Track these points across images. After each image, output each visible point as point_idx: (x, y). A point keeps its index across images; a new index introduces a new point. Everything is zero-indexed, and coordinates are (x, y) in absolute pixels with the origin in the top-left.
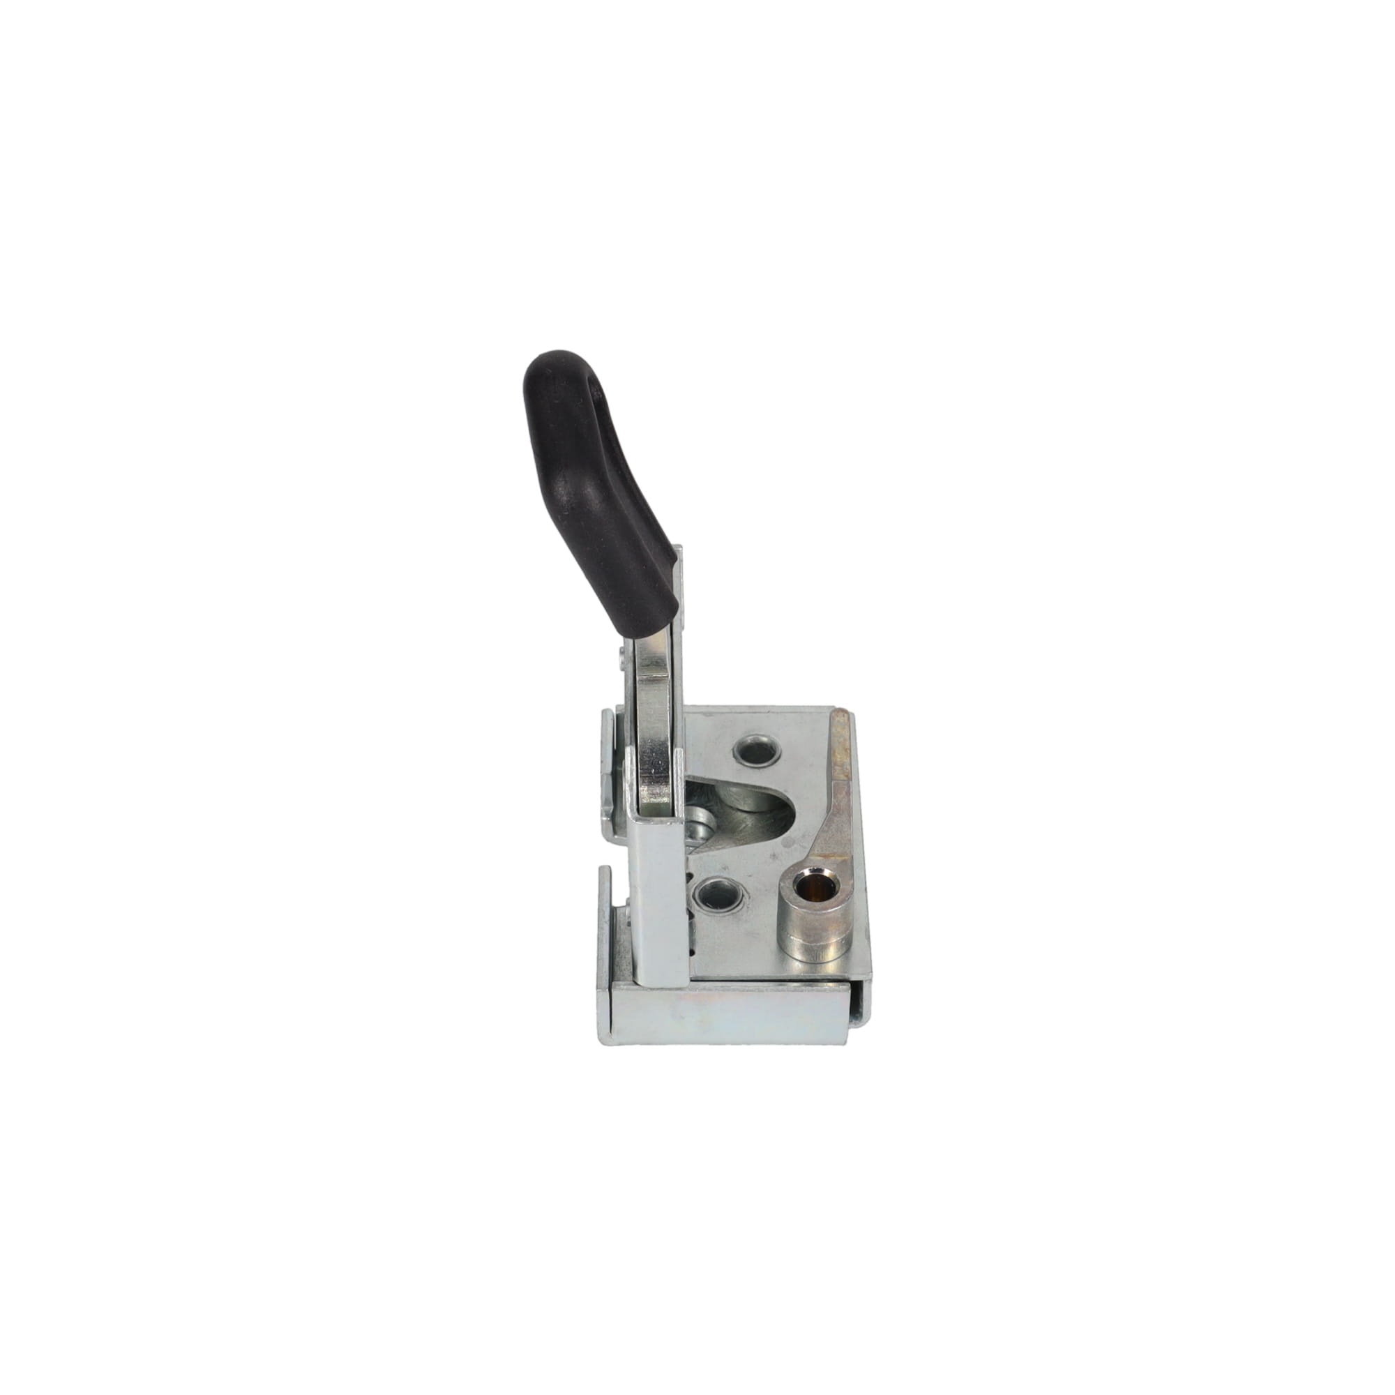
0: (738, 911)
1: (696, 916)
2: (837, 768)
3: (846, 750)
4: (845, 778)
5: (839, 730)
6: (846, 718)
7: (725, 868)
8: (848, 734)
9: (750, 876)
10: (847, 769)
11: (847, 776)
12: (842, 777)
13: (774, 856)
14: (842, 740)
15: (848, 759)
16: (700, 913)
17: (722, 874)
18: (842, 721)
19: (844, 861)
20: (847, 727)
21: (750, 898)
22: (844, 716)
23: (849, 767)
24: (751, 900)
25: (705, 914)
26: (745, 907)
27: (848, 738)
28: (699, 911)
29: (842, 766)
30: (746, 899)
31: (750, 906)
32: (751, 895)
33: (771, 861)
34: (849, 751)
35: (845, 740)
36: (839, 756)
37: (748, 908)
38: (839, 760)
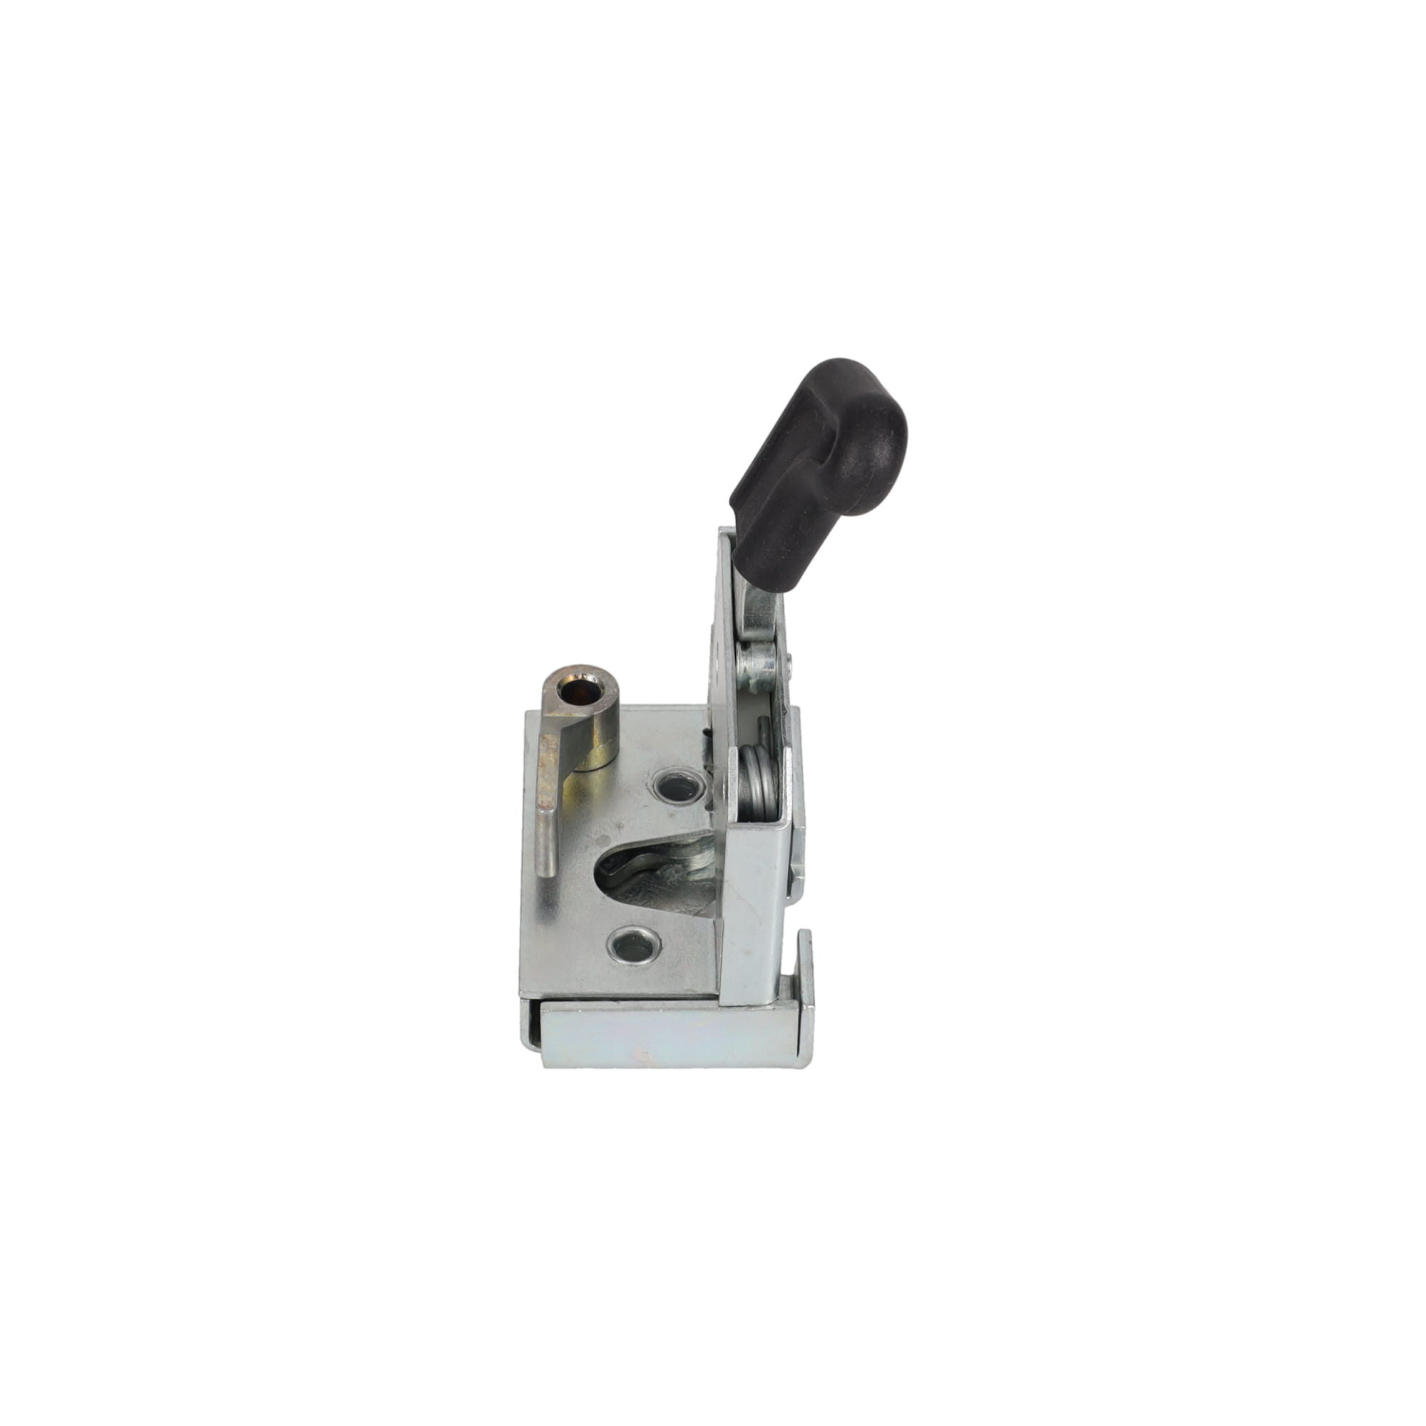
0: (658, 771)
1: (702, 767)
2: (554, 747)
3: (543, 765)
4: (546, 736)
5: (549, 787)
6: (540, 799)
7: (672, 815)
8: (540, 782)
9: (645, 806)
10: (544, 745)
11: (544, 738)
12: (549, 737)
13: (619, 827)
14: (546, 776)
15: (541, 756)
16: (698, 769)
17: (676, 809)
18: (545, 796)
19: (550, 711)
20: (540, 790)
21: (646, 784)
22: (542, 802)
23: (542, 747)
24: (646, 782)
25: (692, 768)
26: (651, 775)
27: (540, 778)
28: (699, 772)
29: (548, 749)
30: (650, 783)
31: (646, 776)
32: (645, 787)
33: (623, 822)
34: (540, 764)
35: (543, 776)
36: (551, 759)
37: (648, 774)
38: (552, 755)
